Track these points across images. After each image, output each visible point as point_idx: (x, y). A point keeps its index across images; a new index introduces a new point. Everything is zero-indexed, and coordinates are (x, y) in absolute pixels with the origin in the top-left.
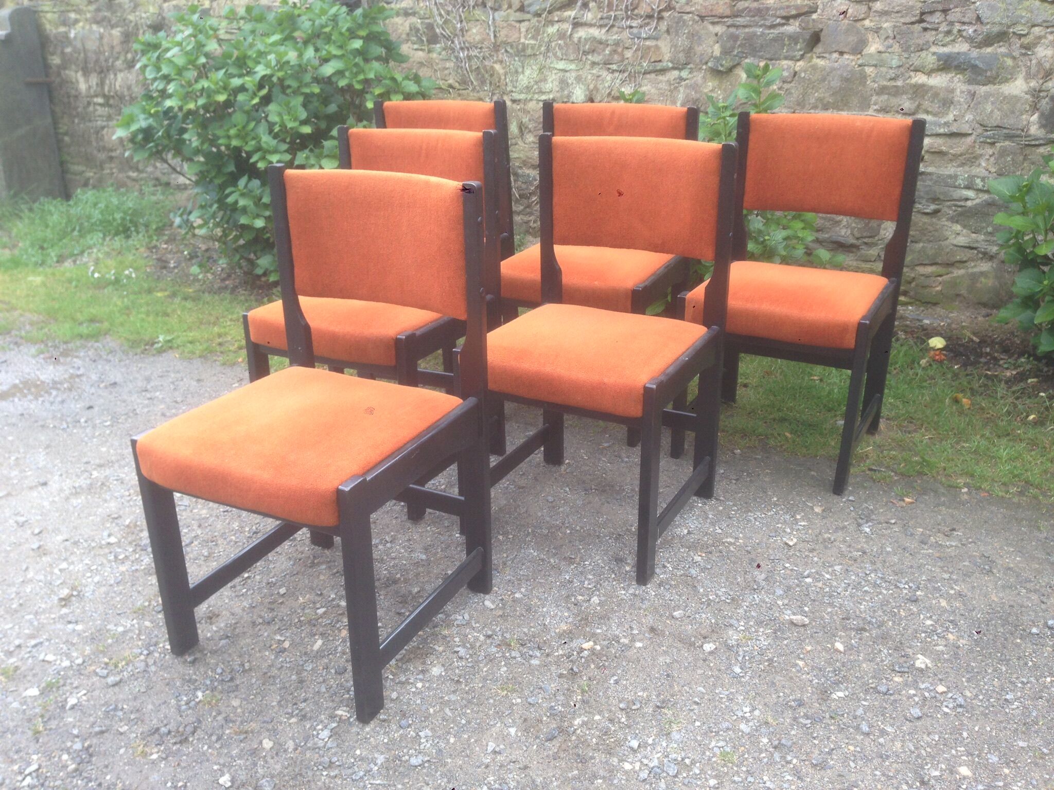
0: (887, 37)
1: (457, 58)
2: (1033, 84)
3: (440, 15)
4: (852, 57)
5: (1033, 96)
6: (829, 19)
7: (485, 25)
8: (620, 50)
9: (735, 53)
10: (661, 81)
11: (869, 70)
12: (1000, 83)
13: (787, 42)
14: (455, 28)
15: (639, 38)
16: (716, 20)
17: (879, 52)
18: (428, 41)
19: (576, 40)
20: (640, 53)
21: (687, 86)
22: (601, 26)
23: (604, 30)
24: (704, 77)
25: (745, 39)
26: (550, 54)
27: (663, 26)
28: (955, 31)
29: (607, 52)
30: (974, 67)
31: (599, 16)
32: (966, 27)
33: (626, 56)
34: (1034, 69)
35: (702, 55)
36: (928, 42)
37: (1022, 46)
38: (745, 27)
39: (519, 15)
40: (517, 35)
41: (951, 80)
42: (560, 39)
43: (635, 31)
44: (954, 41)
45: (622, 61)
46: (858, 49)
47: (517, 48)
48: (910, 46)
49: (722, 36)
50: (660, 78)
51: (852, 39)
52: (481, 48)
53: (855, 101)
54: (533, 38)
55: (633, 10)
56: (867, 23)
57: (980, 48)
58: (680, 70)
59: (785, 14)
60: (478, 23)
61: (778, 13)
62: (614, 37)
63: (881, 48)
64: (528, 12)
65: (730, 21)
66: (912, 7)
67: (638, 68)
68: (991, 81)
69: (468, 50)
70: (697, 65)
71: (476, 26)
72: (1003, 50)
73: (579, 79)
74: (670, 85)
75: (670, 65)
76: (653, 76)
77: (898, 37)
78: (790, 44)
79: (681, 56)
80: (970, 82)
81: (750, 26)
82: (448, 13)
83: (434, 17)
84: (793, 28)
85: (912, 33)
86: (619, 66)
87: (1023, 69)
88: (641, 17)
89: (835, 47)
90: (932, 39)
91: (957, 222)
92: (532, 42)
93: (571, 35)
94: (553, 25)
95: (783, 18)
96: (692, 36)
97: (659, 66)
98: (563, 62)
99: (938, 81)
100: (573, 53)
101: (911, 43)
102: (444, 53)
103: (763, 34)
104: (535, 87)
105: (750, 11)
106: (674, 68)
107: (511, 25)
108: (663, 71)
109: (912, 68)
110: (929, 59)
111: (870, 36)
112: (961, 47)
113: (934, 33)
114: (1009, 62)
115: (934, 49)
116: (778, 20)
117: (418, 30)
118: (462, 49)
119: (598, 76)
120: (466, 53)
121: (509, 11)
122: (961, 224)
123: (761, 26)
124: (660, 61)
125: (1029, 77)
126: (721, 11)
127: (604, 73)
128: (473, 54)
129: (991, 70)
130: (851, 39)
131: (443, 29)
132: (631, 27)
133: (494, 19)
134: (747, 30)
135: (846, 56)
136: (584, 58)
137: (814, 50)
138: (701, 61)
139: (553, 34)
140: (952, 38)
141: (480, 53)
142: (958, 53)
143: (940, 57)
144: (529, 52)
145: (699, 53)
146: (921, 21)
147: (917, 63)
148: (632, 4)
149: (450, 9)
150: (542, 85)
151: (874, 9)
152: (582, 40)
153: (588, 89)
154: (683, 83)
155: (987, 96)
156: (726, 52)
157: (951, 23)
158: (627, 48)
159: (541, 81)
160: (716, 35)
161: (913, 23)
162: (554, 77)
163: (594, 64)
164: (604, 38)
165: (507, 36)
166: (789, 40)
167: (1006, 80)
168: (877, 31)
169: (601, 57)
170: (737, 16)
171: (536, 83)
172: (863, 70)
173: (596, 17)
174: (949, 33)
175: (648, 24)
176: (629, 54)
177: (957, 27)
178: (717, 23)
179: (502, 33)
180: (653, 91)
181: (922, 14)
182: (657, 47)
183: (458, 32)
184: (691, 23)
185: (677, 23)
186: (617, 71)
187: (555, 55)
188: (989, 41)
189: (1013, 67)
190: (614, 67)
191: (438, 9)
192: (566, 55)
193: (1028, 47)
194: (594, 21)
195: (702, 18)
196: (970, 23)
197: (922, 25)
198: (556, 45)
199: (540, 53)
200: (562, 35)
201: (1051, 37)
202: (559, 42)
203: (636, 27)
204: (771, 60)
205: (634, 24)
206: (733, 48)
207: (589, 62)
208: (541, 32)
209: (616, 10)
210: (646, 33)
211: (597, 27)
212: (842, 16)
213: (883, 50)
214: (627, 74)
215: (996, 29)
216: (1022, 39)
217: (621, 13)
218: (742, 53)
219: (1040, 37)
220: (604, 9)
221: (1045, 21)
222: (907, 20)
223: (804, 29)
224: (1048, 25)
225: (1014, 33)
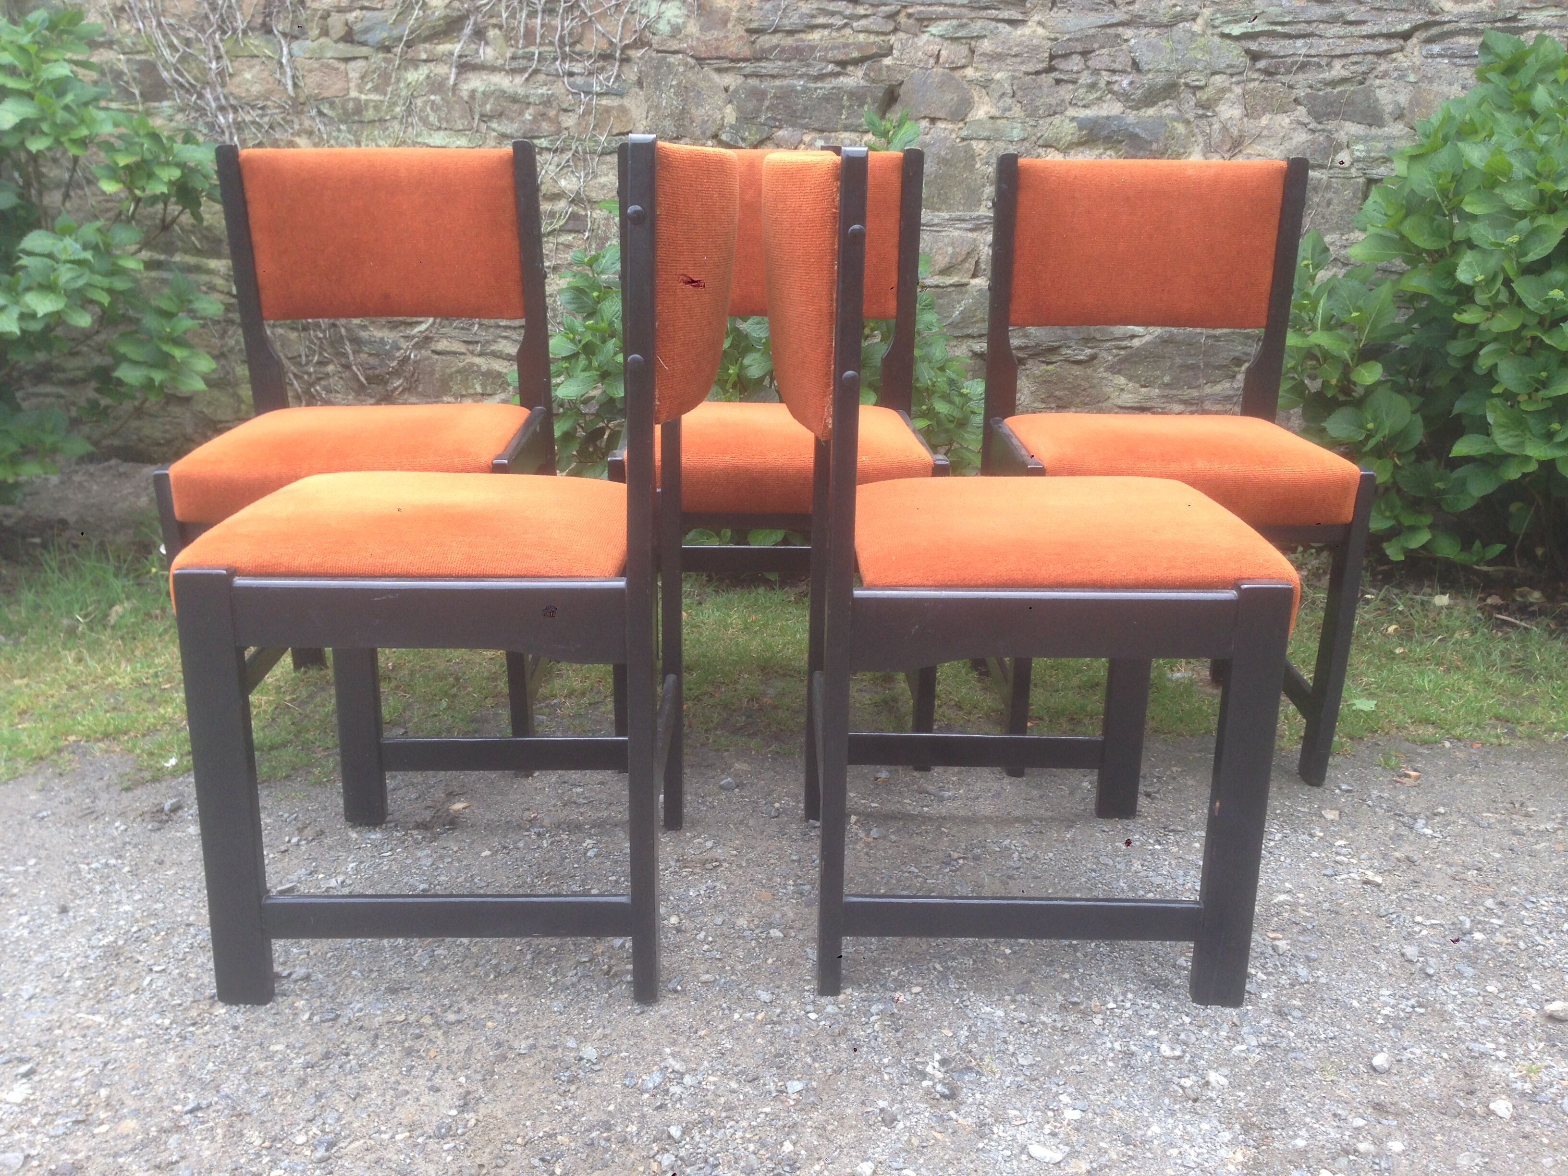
0: (1004, 94)
1: (211, 126)
3: (172, 46)
4: (950, 126)
6: (913, 66)
7: (273, 65)
8: (552, 113)
9: (762, 119)
11: (978, 146)
12: (1171, 157)
13: (846, 103)
14: (205, 71)
15: (587, 93)
16: (726, 65)
17: (992, 118)
18: (142, 94)
19: (465, 95)
20: (592, 120)
22: (513, 71)
23: (519, 80)
25: (776, 97)
26: (415, 120)
27: (631, 74)
28: (1102, 84)
29: (528, 116)
30: (1133, 138)
31: (509, 55)
32: (1116, 78)
34: (1216, 137)
35: (704, 122)
36: (1063, 101)
37: (1199, 105)
38: (773, 77)
39: (344, 49)
40: (340, 85)
42: (433, 93)
43: (579, 80)
44: (1099, 99)
45: (558, 132)
46: (960, 114)
47: (344, 108)
48: (1037, 108)
49: (736, 91)
51: (950, 97)
52: (262, 108)
53: (958, 195)
54: (376, 89)
55: (572, 45)
56: (969, 72)
57: (1138, 109)
59: (841, 57)
60: (255, 61)
61: (830, 55)
62: (540, 91)
63: (994, 112)
64: (364, 44)
65: (749, 67)
66: (1036, 49)
67: (589, 145)
68: (1157, 154)
69: (235, 109)
70: (697, 138)
71: (251, 67)
72: (1170, 111)
77: (1019, 93)
78: (851, 106)
79: (668, 124)
80: (1127, 156)
81: (784, 76)
82: (188, 42)
83: (156, 48)
84: (854, 79)
85: (1040, 87)
86: (552, 142)
87: (1200, 139)
88: (590, 57)
89: (924, 111)
90: (1068, 97)
91: (1119, 372)
92: (375, 97)
93: (455, 84)
94: (416, 68)
95: (839, 63)
96: (683, 90)
98: (442, 133)
100: (462, 117)
101: (1039, 103)
102: (180, 117)
103: (805, 90)
105: (783, 51)
107: (328, 66)
109: (1041, 142)
110: (1065, 127)
111: (976, 93)
112: (1112, 108)
113: (1071, 87)
114: (1181, 128)
115: (1071, 112)
116: (831, 67)
117: (119, 75)
118: (222, 109)
120: (231, 117)
121: (323, 40)
122: (1125, 376)
123: (800, 77)
125: (1209, 149)
126: (734, 50)
128: (248, 118)
129: (1157, 141)
130: (948, 97)
131: (177, 70)
132: (571, 74)
133: (291, 54)
134: (778, 83)
135: (941, 125)
136: (483, 127)
137: (888, 115)
138: (704, 133)
139: (419, 84)
140: (1099, 94)
141: (262, 116)
142: (1108, 118)
143: (1082, 124)
144: (370, 114)
145: (698, 120)
146: (1050, 69)
147: (1048, 134)
148: (571, 34)
149: (191, 35)
151: (979, 51)
152: (478, 95)
156: (746, 118)
157: (1096, 72)
158: (566, 110)
160: (726, 90)
161: (1038, 73)
163: (503, 136)
164: (521, 91)
165: (319, 85)
166: (849, 99)
167: (1178, 154)
168: (986, 84)
169: (516, 126)
170: (759, 60)
172: (969, 145)
173: (502, 56)
174: (1093, 87)
175: (602, 69)
176: (569, 121)
177: (1106, 76)
178: (726, 70)
179: (308, 80)
181: (1052, 57)
182: (623, 110)
183: (212, 75)
184: (681, 69)
185: (657, 68)
186: (548, 150)
187: (425, 121)
188: (1151, 97)
189: (1187, 137)
190: (543, 142)
191: (165, 35)
192: (447, 121)
193: (1207, 106)
194: (500, 62)
195: (700, 60)
196: (1124, 72)
197: (1053, 75)
198: (425, 103)
199: (394, 118)
200: (436, 85)
201: (1238, 90)
202: (433, 97)
203: (582, 74)
204: (821, 131)
205: (577, 68)
206: (757, 112)
207: (494, 134)
208: (393, 80)
209: (540, 44)
210: (601, 85)
211: (507, 72)
212: (932, 61)
213: (997, 114)
214: (569, 155)
215: (1161, 79)
216: (1199, 94)
217: (551, 49)
218: (775, 119)
219: (1224, 90)
220: (517, 42)
221: (1229, 66)
222: (1031, 67)
223: (873, 81)
224: (1233, 72)
225: (1187, 85)
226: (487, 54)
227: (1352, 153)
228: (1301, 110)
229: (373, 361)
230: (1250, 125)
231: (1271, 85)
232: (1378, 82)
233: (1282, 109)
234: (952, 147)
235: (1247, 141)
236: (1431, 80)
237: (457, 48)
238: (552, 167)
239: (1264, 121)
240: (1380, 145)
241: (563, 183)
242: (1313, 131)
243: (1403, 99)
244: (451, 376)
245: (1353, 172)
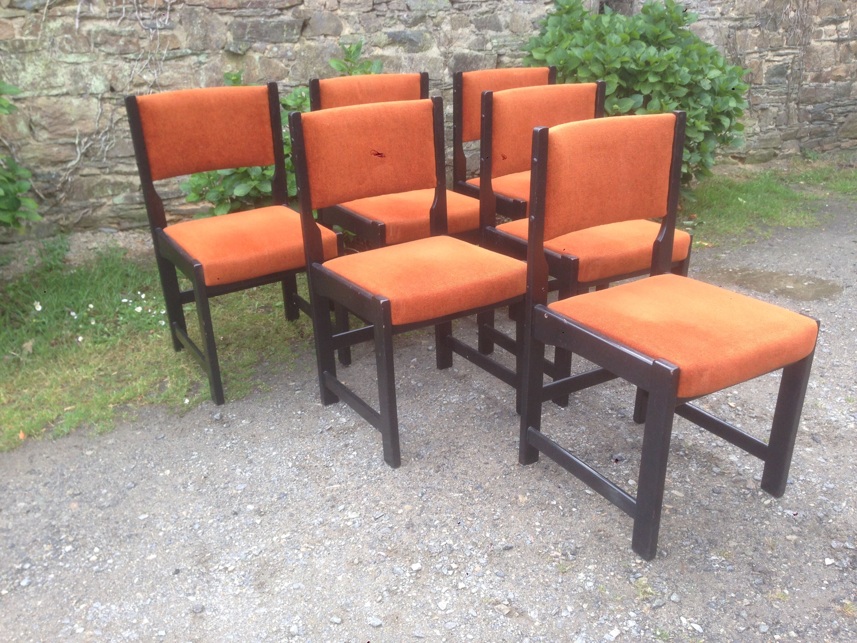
0: (355, 22)
2: (443, 49)
4: (334, 38)
5: (445, 57)
6: (314, 10)
8: (135, 40)
9: (246, 38)
10: (183, 66)
12: (425, 50)
13: (285, 29)
15: (153, 29)
16: (225, 11)
17: (352, 34)
19: (85, 33)
20: (158, 43)
21: (206, 69)
22: (111, 19)
23: (114, 23)
24: (222, 60)
25: (252, 27)
26: (56, 49)
27: (176, 17)
28: (396, 16)
29: (121, 43)
30: (411, 41)
31: (108, 10)
32: (401, 13)
33: (142, 46)
34: (443, 40)
35: (217, 41)
36: (380, 25)
37: (434, 24)
38: (249, 17)
39: (10, 12)
41: (397, 51)
42: (66, 33)
43: (149, 22)
44: (395, 23)
45: (139, 50)
46: (337, 32)
48: (370, 29)
49: (231, 25)
50: (181, 63)
51: (333, 25)
54: (32, 34)
55: (143, 3)
56: (339, 12)
57: (411, 27)
58: (197, 55)
59: (281, 6)
61: (276, 5)
62: (127, 29)
63: (352, 31)
64: (22, 9)
65: (236, 12)
66: (367, 1)
67: (157, 56)
68: (421, 49)
70: (214, 50)
72: (423, 28)
73: (94, 71)
74: (192, 69)
75: (189, 51)
76: (173, 62)
77: (362, 22)
78: (288, 30)
79: (199, 43)
80: (409, 51)
81: (253, 16)
84: (288, 16)
85: (370, 18)
86: (137, 56)
87: (436, 40)
88: (153, 9)
89: (322, 31)
90: (382, 23)
92: (31, 38)
93: (79, 28)
94: (55, 20)
95: (280, 9)
96: (205, 25)
97: (179, 53)
98: (73, 55)
99: (390, 52)
100: (85, 45)
101: (371, 26)
103: (265, 23)
104: (43, 83)
105: (252, 4)
106: (193, 54)
107: (1, 23)
108: (182, 57)
109: (373, 44)
110: (382, 37)
111: (343, 22)
112: (400, 28)
113: (383, 18)
114: (428, 36)
115: (384, 30)
116: (276, 11)
119: (115, 66)
123: (262, 16)
124: (178, 48)
125: (440, 45)
126: (229, 3)
127: (121, 63)
129: (420, 42)
132: (144, 19)
134: (251, 19)
135: (330, 38)
136: (97, 50)
137: (303, 34)
138: (217, 47)
139: (58, 29)
140: (394, 21)
142: (399, 32)
143: (390, 35)
144: (30, 48)
145: (214, 40)
146: (373, 10)
147: (376, 40)
150: (52, 80)
152: (93, 33)
153: (106, 78)
154: (203, 67)
155: (421, 59)
156: (238, 38)
157: (393, 11)
158: (142, 38)
159: (48, 76)
160: (226, 24)
161: (368, 12)
162: (64, 71)
163: (109, 54)
164: (117, 30)
166: (287, 26)
167: (428, 48)
168: (347, 18)
170: (240, 8)
171: (44, 78)
173: (104, 11)
174: (392, 18)
175: (160, 16)
176: (144, 44)
177: (397, 13)
178: (225, 14)
180: (176, 75)
181: (374, 4)
182: (174, 37)
184: (202, 14)
185: (190, 14)
186: (134, 60)
187: (62, 49)
188: (416, 22)
189: (431, 39)
190: (132, 56)
192: (76, 48)
193: (437, 25)
194: (103, 14)
195: (211, 9)
196: (403, 11)
197: (375, 12)
198: (63, 39)
199: (44, 48)
200: (68, 29)
201: (449, 18)
202: (66, 36)
203: (149, 19)
204: (275, 43)
205: (146, 15)
206: (243, 35)
207: (103, 53)
208: (41, 28)
209: (126, 4)
210: (161, 24)
211: (107, 20)
212: (323, 7)
213: (354, 32)
214: (147, 62)
215: (419, 14)
216: (434, 20)
217: (131, 6)
218: (252, 38)
219: (444, 18)
220: (112, 3)
221: (445, 7)
222: (366, 9)
223: (297, 18)
224: (446, 10)
225: (429, 16)
226: (95, 10)
227: (492, 44)
228: (473, 26)
229: (46, 185)
230: (454, 33)
231: (461, 15)
232: (499, 12)
233: (466, 26)
234: (337, 49)
235: (454, 41)
236: (517, 10)
237: (78, 8)
238: (137, 69)
239: (460, 31)
240: (502, 40)
241: (145, 77)
242: (477, 35)
243: (508, 19)
244: (93, 187)
245: (493, 52)
